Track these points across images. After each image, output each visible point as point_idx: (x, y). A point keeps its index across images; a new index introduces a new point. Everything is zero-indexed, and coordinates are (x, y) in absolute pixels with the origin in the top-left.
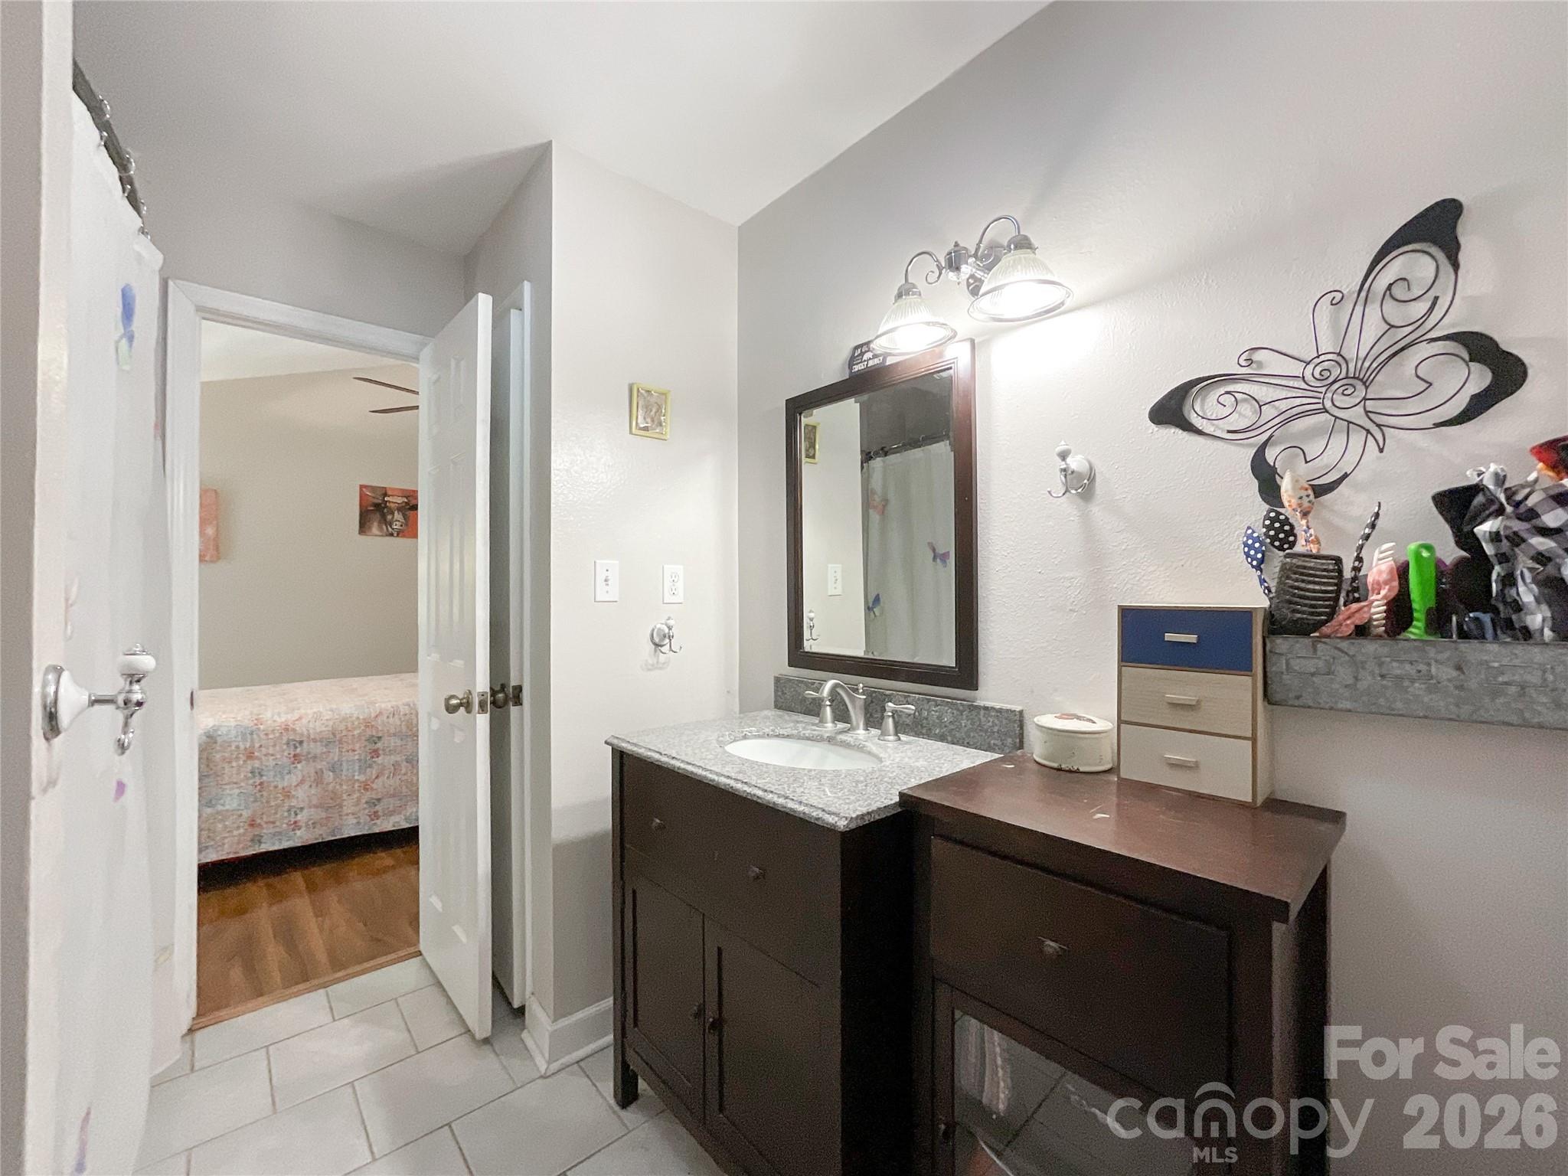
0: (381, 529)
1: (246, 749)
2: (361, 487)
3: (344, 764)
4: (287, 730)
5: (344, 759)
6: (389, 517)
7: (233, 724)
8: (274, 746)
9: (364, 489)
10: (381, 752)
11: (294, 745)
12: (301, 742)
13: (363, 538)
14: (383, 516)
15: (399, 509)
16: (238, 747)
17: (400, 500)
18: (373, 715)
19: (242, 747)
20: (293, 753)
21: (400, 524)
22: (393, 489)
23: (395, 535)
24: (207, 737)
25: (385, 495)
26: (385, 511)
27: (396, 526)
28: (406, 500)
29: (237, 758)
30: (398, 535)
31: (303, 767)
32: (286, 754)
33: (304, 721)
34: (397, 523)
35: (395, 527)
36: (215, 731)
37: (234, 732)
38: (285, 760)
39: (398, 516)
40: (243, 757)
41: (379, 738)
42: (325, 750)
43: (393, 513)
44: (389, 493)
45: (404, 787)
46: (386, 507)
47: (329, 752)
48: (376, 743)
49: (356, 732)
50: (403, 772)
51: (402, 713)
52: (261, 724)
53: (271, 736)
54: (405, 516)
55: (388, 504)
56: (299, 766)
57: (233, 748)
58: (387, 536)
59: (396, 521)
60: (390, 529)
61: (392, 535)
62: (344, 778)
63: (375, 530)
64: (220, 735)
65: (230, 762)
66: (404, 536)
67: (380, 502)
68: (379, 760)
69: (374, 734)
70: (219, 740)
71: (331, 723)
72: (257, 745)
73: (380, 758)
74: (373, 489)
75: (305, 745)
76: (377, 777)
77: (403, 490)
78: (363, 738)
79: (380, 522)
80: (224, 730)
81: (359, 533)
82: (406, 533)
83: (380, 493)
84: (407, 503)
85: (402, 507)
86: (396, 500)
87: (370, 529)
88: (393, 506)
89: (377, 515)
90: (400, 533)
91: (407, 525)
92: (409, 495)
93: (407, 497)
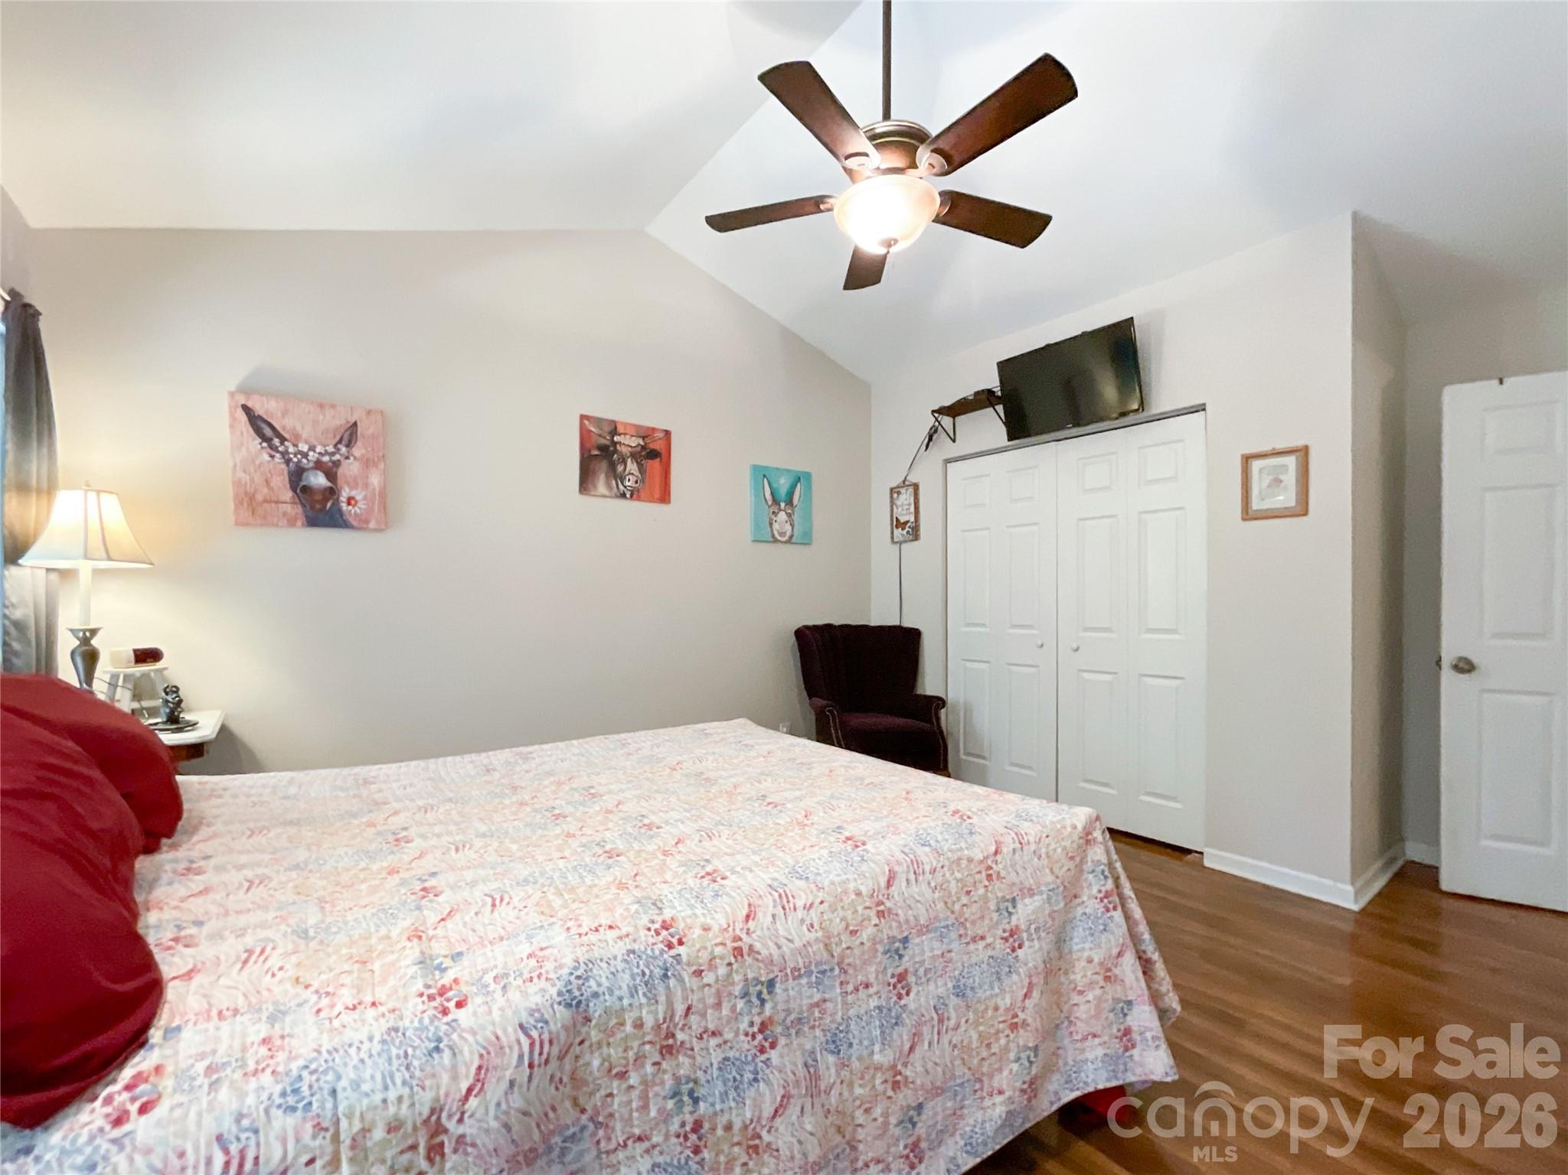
0: (609, 487)
1: (658, 1027)
2: (583, 417)
3: (853, 1023)
4: (738, 952)
5: (852, 1012)
6: (620, 468)
7: (619, 949)
8: (718, 1005)
9: (586, 422)
10: (911, 979)
11: (759, 994)
12: (771, 984)
14: (612, 466)
15: (633, 456)
16: (639, 1025)
17: (634, 442)
18: (883, 884)
19: (649, 1022)
20: (757, 1020)
21: (635, 479)
22: (626, 425)
23: (628, 496)
24: (569, 1005)
26: (615, 457)
27: (630, 483)
28: (642, 443)
29: (639, 1059)
30: (632, 496)
31: (781, 1056)
32: (744, 1025)
33: (764, 919)
34: (630, 477)
35: (627, 484)
36: (583, 979)
37: (625, 980)
38: (744, 1043)
39: (632, 466)
40: (652, 1053)
41: (905, 940)
42: (817, 997)
43: (624, 462)
44: (620, 429)
45: (958, 1062)
46: (615, 451)
47: (825, 1001)
48: (901, 957)
49: (866, 935)
50: (952, 1023)
51: (927, 868)
52: (681, 943)
53: (709, 978)
54: (640, 466)
55: (618, 447)
56: (774, 1055)
57: (629, 1028)
58: (617, 497)
59: (630, 474)
60: (621, 487)
61: (623, 495)
62: (856, 1065)
63: (602, 488)
64: (596, 995)
65: (622, 1075)
66: (639, 499)
67: (607, 443)
68: (910, 1001)
69: (895, 933)
70: (596, 1010)
71: (814, 916)
72: (680, 1009)
73: (912, 995)
74: (598, 421)
75: (778, 988)
76: (912, 1049)
77: (637, 427)
78: (880, 949)
79: (607, 476)
80: (601, 973)
82: (642, 494)
83: (607, 429)
84: (643, 448)
85: (636, 453)
86: (628, 442)
87: (595, 487)
88: (624, 450)
89: (604, 465)
90: (635, 495)
91: (643, 481)
92: (646, 433)
93: (644, 438)
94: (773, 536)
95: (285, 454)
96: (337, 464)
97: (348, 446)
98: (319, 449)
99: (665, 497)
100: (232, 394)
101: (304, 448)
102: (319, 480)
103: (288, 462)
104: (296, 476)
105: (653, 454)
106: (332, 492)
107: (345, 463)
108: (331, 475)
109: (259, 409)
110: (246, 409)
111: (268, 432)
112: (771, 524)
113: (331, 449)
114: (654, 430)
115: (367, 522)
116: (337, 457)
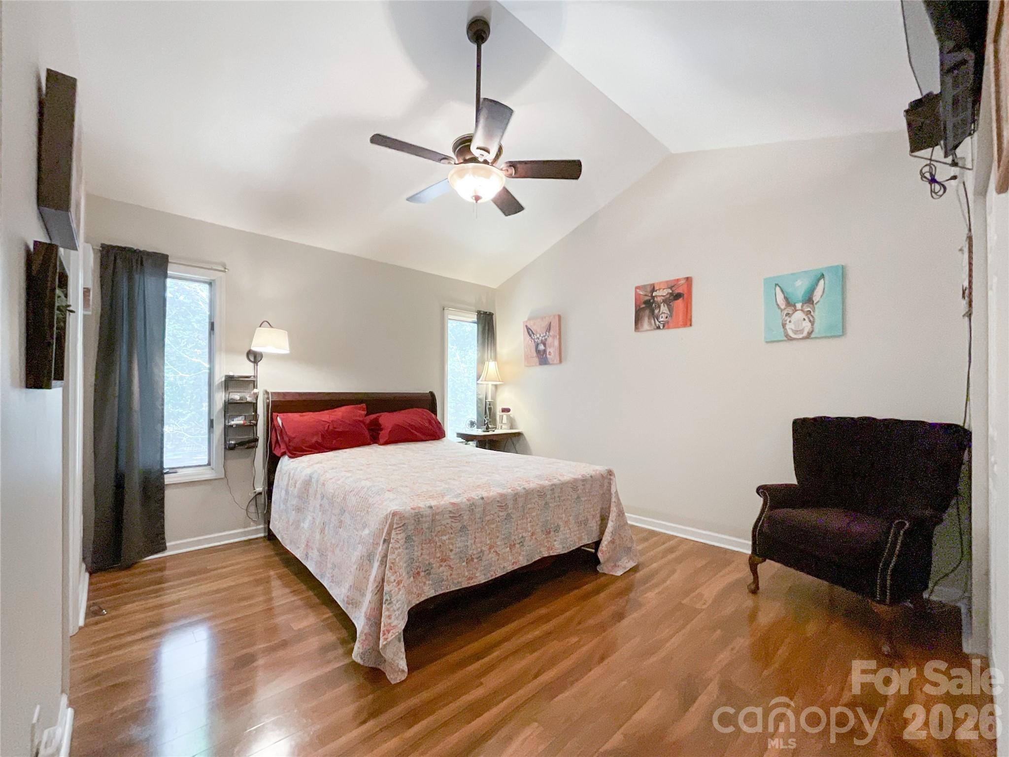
0: (650, 323)
6: (656, 311)
9: (638, 290)
13: (639, 333)
14: (652, 311)
15: (664, 301)
17: (665, 292)
21: (666, 315)
22: (660, 283)
23: (661, 327)
25: (653, 290)
26: (654, 305)
27: (663, 319)
28: (671, 292)
30: (664, 327)
34: (663, 315)
35: (661, 320)
39: (664, 308)
43: (659, 307)
46: (654, 302)
54: (669, 306)
55: (656, 299)
58: (655, 329)
59: (662, 313)
60: (657, 323)
61: (658, 328)
63: (646, 324)
66: (669, 328)
67: (649, 298)
74: (644, 287)
79: (649, 318)
81: (635, 331)
82: (671, 324)
83: (649, 289)
84: (671, 294)
85: (666, 299)
86: (661, 293)
87: (642, 325)
88: (659, 299)
89: (647, 312)
90: (666, 325)
91: (671, 316)
92: (672, 285)
93: (671, 288)
94: (787, 335)
95: (534, 339)
96: (546, 339)
97: (549, 332)
98: (542, 335)
99: (687, 322)
100: (524, 322)
101: (538, 336)
102: (541, 347)
103: (535, 342)
104: (537, 345)
105: (678, 296)
106: (545, 351)
107: (548, 339)
108: (545, 345)
109: (529, 326)
110: (526, 326)
111: (531, 332)
112: (784, 325)
113: (544, 334)
114: (678, 280)
115: (554, 361)
116: (546, 337)
